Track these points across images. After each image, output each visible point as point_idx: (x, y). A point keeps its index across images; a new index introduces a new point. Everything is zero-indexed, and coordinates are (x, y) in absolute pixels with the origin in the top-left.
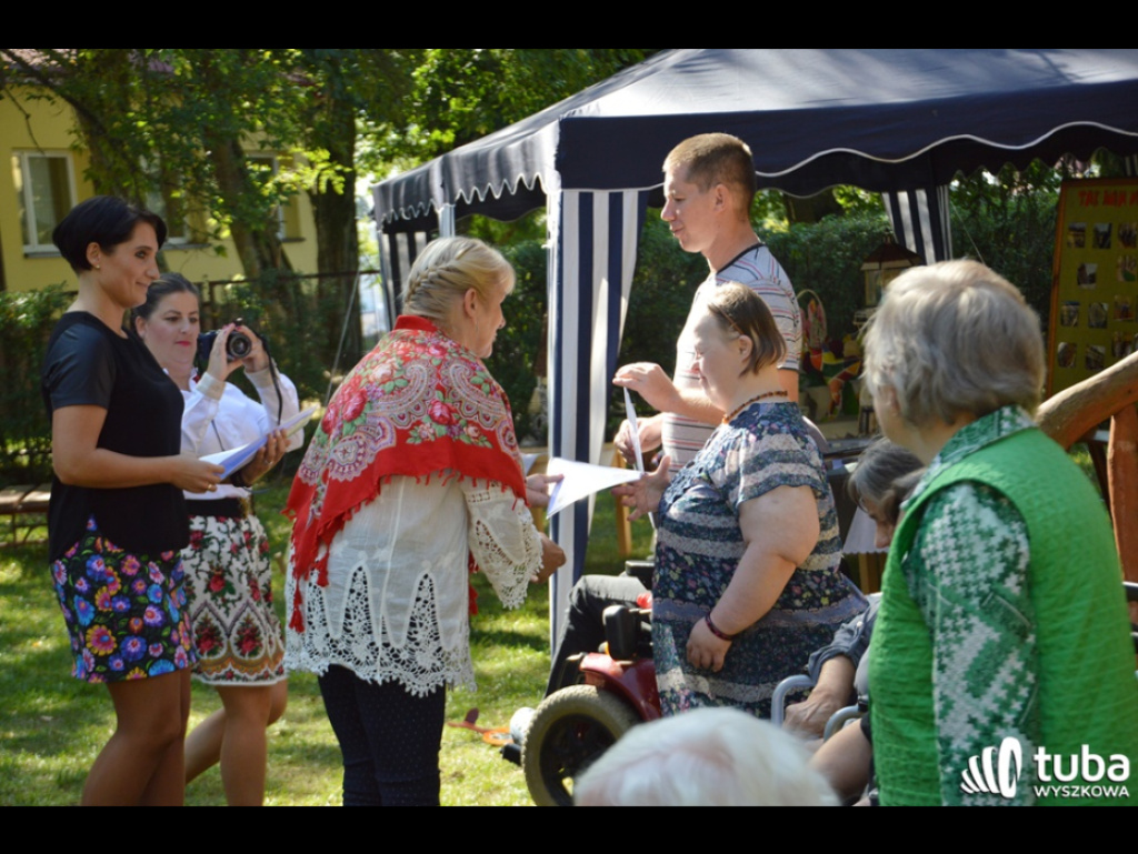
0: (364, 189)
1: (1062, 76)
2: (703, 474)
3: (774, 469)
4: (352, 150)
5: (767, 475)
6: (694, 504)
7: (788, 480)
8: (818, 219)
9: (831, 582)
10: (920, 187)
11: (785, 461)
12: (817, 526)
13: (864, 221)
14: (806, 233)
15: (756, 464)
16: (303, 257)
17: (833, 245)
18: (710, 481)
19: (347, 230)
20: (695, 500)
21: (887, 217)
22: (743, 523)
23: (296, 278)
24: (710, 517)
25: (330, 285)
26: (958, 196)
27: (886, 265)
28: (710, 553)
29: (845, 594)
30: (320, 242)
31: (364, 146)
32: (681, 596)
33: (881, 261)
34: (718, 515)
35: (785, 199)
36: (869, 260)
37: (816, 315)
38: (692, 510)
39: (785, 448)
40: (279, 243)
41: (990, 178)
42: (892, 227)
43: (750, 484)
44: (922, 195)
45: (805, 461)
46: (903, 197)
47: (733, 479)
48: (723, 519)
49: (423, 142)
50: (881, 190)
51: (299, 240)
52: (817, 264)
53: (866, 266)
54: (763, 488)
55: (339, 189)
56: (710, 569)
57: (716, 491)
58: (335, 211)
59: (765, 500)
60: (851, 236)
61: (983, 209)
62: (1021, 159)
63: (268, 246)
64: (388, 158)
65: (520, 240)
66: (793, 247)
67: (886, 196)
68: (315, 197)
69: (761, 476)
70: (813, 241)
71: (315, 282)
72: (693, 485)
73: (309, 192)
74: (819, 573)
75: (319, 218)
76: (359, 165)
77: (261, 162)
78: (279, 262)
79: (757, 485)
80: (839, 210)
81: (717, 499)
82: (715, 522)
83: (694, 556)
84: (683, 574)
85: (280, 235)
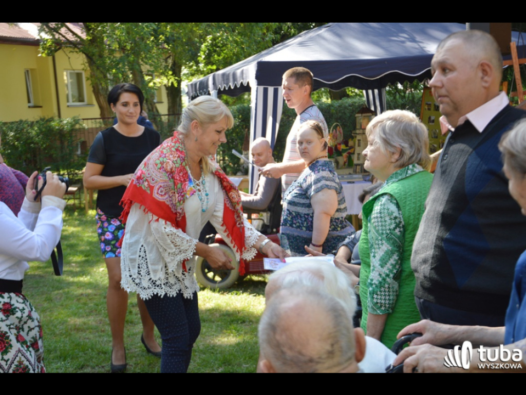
0: (185, 86)
1: (424, 51)
2: (299, 185)
3: (323, 182)
4: (180, 71)
5: (321, 184)
6: (296, 195)
7: (328, 187)
8: (341, 99)
9: (342, 222)
10: (376, 88)
11: (327, 180)
12: (337, 203)
13: (357, 99)
14: (337, 103)
15: (317, 181)
16: (163, 108)
17: (345, 108)
18: (301, 187)
19: (178, 99)
20: (296, 193)
21: (365, 99)
22: (312, 201)
23: (160, 115)
24: (301, 199)
25: (172, 118)
26: (389, 92)
27: (364, 115)
28: (301, 211)
29: (346, 226)
30: (169, 103)
31: (185, 71)
32: (291, 225)
33: (362, 113)
34: (304, 198)
35: (330, 92)
36: (358, 113)
37: (340, 132)
38: (295, 197)
39: (327, 176)
40: (155, 103)
41: (400, 86)
42: (366, 103)
43: (316, 188)
44: (376, 91)
45: (333, 181)
46: (370, 92)
47: (310, 186)
48: (305, 200)
49: (205, 69)
50: (362, 89)
51: (161, 102)
52: (340, 114)
53: (357, 115)
54: (320, 189)
55: (176, 85)
56: (301, 217)
57: (303, 191)
58: (174, 93)
59: (320, 193)
60: (352, 105)
61: (398, 96)
62: (411, 79)
63: (151, 104)
64: (193, 75)
65: (238, 104)
66: (332, 108)
67: (364, 92)
68: (167, 88)
69: (319, 185)
70: (339, 106)
71: (167, 117)
72: (296, 188)
73: (165, 85)
74: (338, 219)
75: (168, 95)
76: (183, 78)
77: (149, 75)
78: (155, 110)
79: (318, 188)
80: (348, 96)
81: (303, 193)
82: (302, 201)
83: (295, 212)
84: (292, 218)
85: (155, 101)
